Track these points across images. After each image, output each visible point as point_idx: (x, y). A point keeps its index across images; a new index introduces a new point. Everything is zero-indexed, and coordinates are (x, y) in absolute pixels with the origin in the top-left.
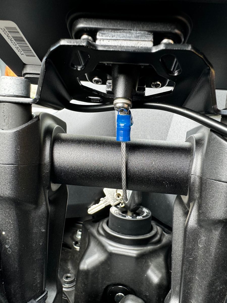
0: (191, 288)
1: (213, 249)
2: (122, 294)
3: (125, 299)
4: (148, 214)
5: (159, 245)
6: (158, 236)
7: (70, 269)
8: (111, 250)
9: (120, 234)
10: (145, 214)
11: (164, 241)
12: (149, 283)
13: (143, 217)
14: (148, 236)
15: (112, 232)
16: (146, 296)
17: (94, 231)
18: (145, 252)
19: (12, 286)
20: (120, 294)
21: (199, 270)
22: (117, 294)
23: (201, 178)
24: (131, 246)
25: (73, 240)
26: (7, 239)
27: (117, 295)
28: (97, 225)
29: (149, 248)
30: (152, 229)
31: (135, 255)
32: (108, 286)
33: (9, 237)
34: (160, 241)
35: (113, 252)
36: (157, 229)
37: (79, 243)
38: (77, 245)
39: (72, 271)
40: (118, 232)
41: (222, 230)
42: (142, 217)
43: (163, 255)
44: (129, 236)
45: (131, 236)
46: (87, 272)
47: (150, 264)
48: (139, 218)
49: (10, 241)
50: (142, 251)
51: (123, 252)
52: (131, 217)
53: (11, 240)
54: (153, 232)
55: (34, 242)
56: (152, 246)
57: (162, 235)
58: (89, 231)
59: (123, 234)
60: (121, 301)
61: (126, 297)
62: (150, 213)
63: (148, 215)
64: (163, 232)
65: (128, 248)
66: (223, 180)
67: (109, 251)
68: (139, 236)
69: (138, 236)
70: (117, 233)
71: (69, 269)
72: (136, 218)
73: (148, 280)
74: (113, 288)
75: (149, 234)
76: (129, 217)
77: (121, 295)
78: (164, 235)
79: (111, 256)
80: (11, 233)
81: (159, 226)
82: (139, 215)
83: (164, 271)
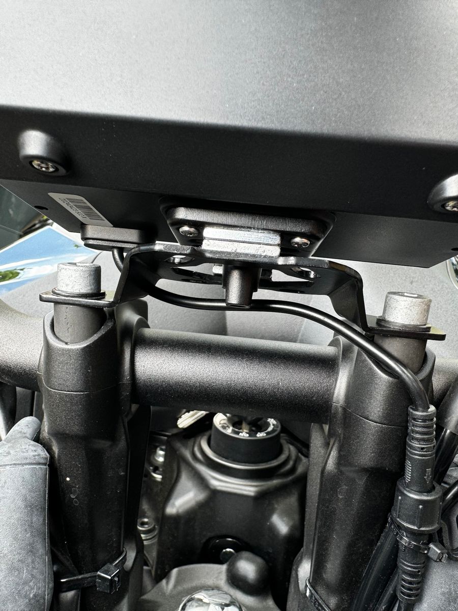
0: (327, 549)
1: (356, 502)
2: (231, 550)
3: (236, 558)
4: (275, 428)
5: (290, 478)
6: (291, 463)
7: (146, 510)
8: (214, 486)
9: (230, 461)
10: (270, 429)
11: (300, 470)
12: (274, 534)
13: (268, 433)
14: (274, 463)
15: (216, 457)
16: (268, 553)
17: (188, 454)
18: (268, 489)
19: (80, 547)
20: (228, 550)
21: (337, 527)
22: (224, 550)
23: (344, 409)
24: (247, 481)
25: (151, 464)
26: (73, 487)
27: (224, 552)
28: (192, 444)
29: (275, 482)
30: (280, 451)
31: (252, 494)
32: (210, 539)
33: (76, 485)
34: (293, 470)
35: (219, 488)
36: (290, 450)
37: (161, 469)
38: (157, 472)
39: (149, 513)
40: (226, 458)
41: (367, 479)
42: (265, 435)
43: (296, 493)
44: (244, 464)
45: (247, 464)
46: (177, 518)
47: (276, 506)
48: (260, 435)
49: (77, 490)
50: (264, 488)
51: (234, 488)
52: (248, 435)
53: (79, 488)
54: (283, 457)
55: (108, 490)
56: (280, 478)
57: (297, 460)
58: (177, 452)
59: (235, 461)
60: (230, 561)
61: (237, 556)
62: (280, 426)
63: (276, 431)
64: (300, 454)
65: (241, 483)
66: (371, 418)
67: (212, 487)
68: (260, 464)
69: (258, 464)
70: (224, 459)
71: (144, 509)
72: (256, 437)
73: (273, 530)
74: (217, 541)
75: (275, 461)
76: (244, 435)
77: (230, 552)
78: (300, 460)
79: (215, 494)
80: (79, 479)
81: (292, 444)
82: (261, 432)
83: (296, 517)
